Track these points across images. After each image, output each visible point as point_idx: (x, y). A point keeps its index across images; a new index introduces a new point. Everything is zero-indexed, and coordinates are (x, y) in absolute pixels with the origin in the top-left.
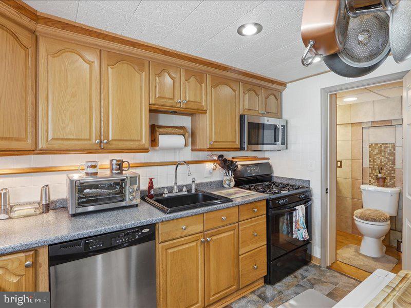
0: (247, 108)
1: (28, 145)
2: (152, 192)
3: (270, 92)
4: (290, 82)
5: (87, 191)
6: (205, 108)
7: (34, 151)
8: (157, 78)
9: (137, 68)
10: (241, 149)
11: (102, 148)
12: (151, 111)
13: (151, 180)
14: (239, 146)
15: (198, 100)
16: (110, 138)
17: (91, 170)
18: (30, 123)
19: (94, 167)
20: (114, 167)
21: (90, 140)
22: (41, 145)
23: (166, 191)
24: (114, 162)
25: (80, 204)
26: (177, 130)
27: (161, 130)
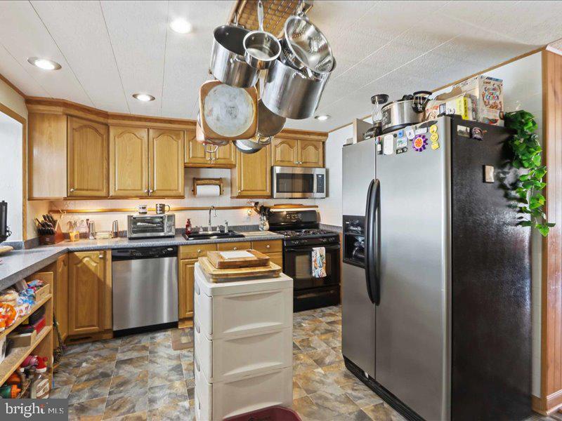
0: (279, 159)
1: (103, 193)
2: (189, 229)
3: (307, 142)
4: (332, 131)
5: (139, 224)
6: (234, 163)
7: (107, 197)
8: (191, 143)
9: (174, 137)
10: (271, 197)
11: (149, 196)
12: (185, 167)
13: (189, 220)
14: (270, 194)
15: (228, 157)
16: (155, 189)
17: (142, 211)
18: (105, 181)
19: (144, 208)
20: (158, 209)
21: (141, 190)
22: (112, 193)
23: (201, 230)
24: (158, 206)
25: (134, 232)
26: (214, 181)
27: (199, 182)
